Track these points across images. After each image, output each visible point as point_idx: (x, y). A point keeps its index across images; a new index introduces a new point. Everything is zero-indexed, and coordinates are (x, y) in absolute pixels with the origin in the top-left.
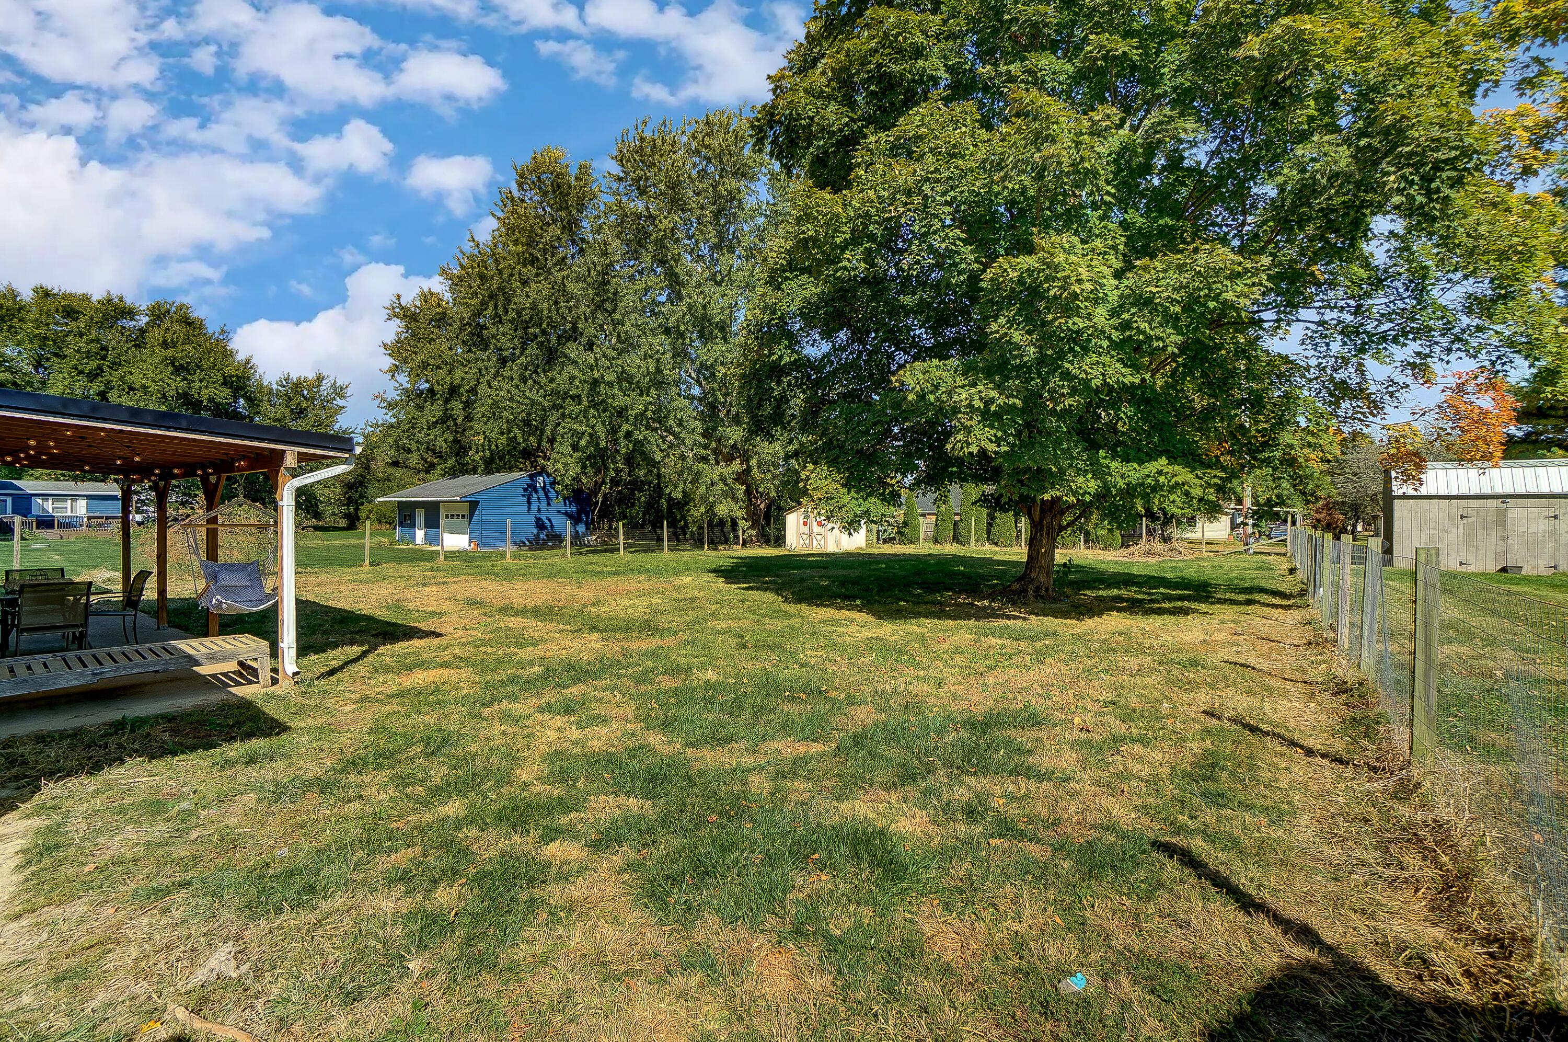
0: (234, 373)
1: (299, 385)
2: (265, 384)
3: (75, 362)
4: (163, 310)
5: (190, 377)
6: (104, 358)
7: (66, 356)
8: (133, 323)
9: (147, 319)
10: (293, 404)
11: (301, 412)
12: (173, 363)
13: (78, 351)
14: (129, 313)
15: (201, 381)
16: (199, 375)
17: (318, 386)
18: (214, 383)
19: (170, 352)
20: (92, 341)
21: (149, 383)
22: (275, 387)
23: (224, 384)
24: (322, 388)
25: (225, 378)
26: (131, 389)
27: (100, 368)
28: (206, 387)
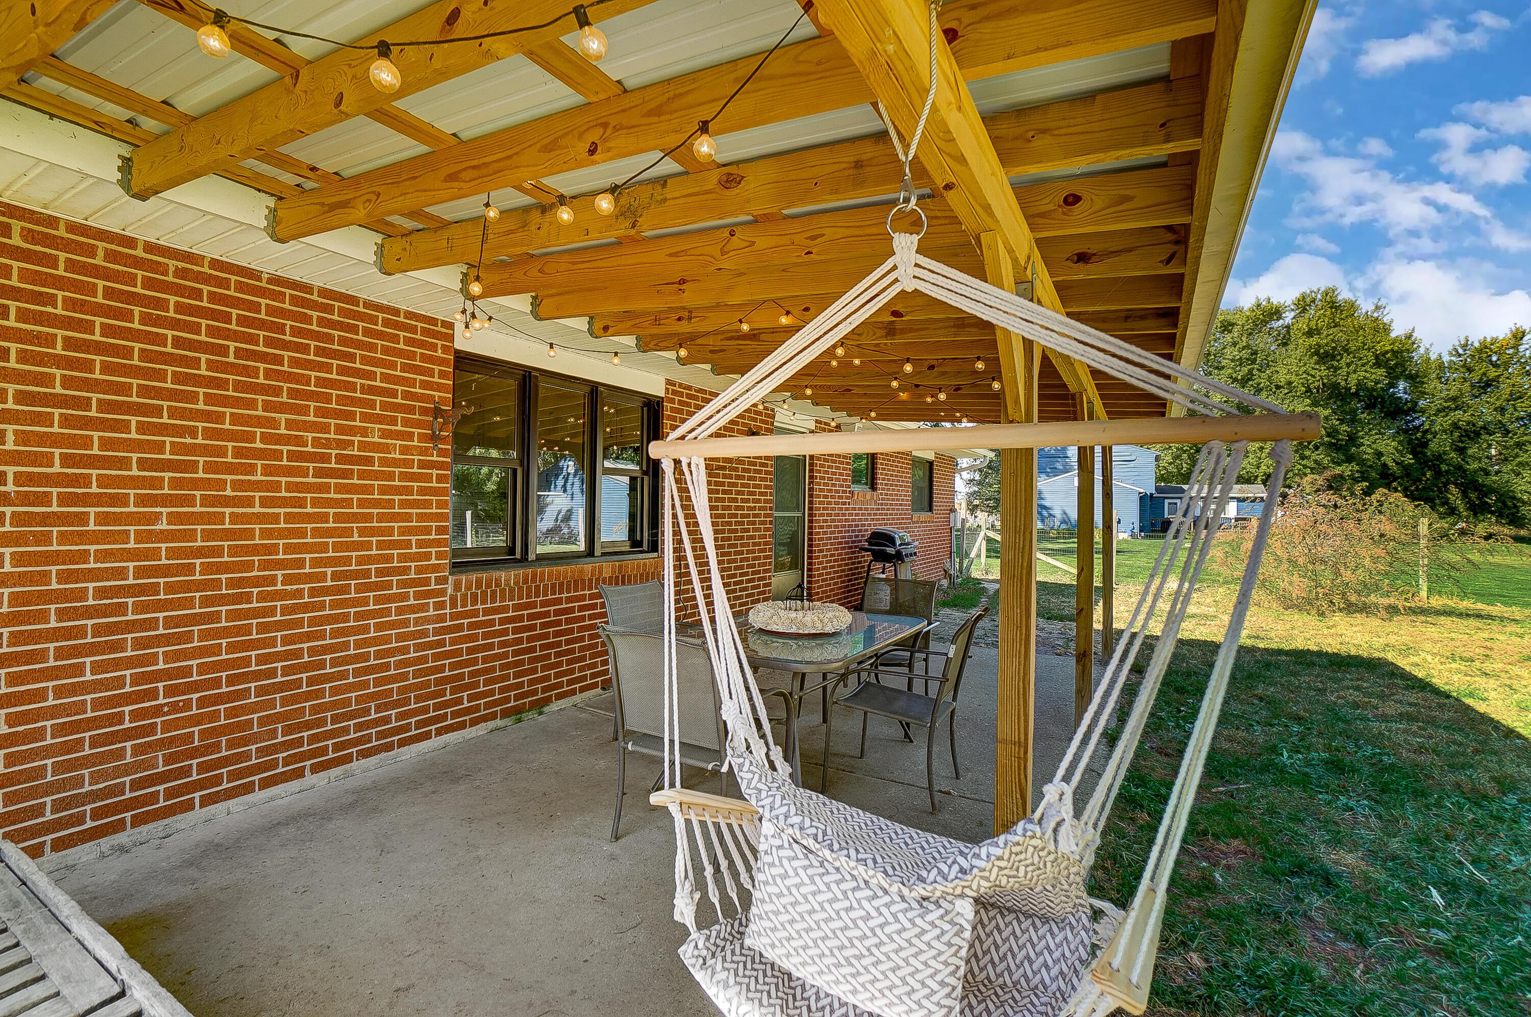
0: (1388, 348)
1: (1484, 350)
2: (1433, 357)
3: (1230, 371)
4: (1308, 300)
5: (1335, 363)
6: (1254, 362)
7: (1223, 367)
8: (1281, 322)
9: (1293, 314)
10: (1475, 377)
11: (1488, 384)
12: (1317, 353)
13: (1232, 361)
14: (1276, 313)
15: (1348, 365)
16: (1346, 359)
17: (1516, 347)
18: (1363, 365)
19: (1314, 340)
20: (1244, 348)
21: (1293, 378)
22: (1446, 358)
23: (1378, 364)
24: (1521, 348)
25: (1377, 357)
26: (1278, 387)
27: (1250, 372)
28: (1355, 372)
